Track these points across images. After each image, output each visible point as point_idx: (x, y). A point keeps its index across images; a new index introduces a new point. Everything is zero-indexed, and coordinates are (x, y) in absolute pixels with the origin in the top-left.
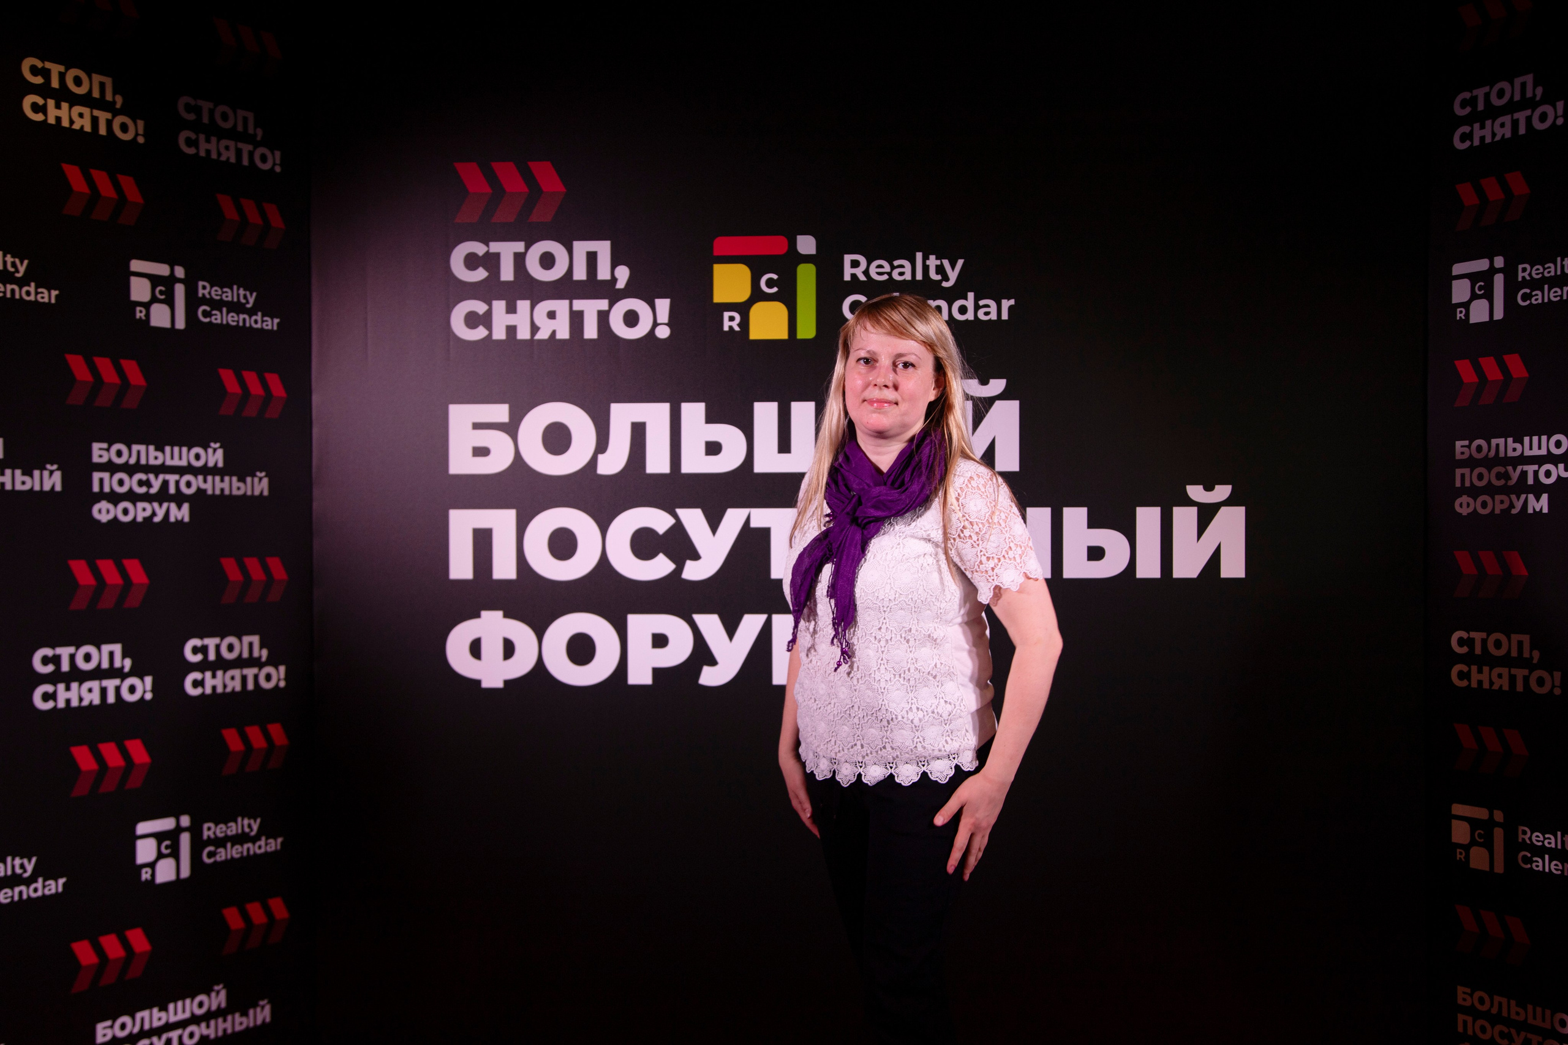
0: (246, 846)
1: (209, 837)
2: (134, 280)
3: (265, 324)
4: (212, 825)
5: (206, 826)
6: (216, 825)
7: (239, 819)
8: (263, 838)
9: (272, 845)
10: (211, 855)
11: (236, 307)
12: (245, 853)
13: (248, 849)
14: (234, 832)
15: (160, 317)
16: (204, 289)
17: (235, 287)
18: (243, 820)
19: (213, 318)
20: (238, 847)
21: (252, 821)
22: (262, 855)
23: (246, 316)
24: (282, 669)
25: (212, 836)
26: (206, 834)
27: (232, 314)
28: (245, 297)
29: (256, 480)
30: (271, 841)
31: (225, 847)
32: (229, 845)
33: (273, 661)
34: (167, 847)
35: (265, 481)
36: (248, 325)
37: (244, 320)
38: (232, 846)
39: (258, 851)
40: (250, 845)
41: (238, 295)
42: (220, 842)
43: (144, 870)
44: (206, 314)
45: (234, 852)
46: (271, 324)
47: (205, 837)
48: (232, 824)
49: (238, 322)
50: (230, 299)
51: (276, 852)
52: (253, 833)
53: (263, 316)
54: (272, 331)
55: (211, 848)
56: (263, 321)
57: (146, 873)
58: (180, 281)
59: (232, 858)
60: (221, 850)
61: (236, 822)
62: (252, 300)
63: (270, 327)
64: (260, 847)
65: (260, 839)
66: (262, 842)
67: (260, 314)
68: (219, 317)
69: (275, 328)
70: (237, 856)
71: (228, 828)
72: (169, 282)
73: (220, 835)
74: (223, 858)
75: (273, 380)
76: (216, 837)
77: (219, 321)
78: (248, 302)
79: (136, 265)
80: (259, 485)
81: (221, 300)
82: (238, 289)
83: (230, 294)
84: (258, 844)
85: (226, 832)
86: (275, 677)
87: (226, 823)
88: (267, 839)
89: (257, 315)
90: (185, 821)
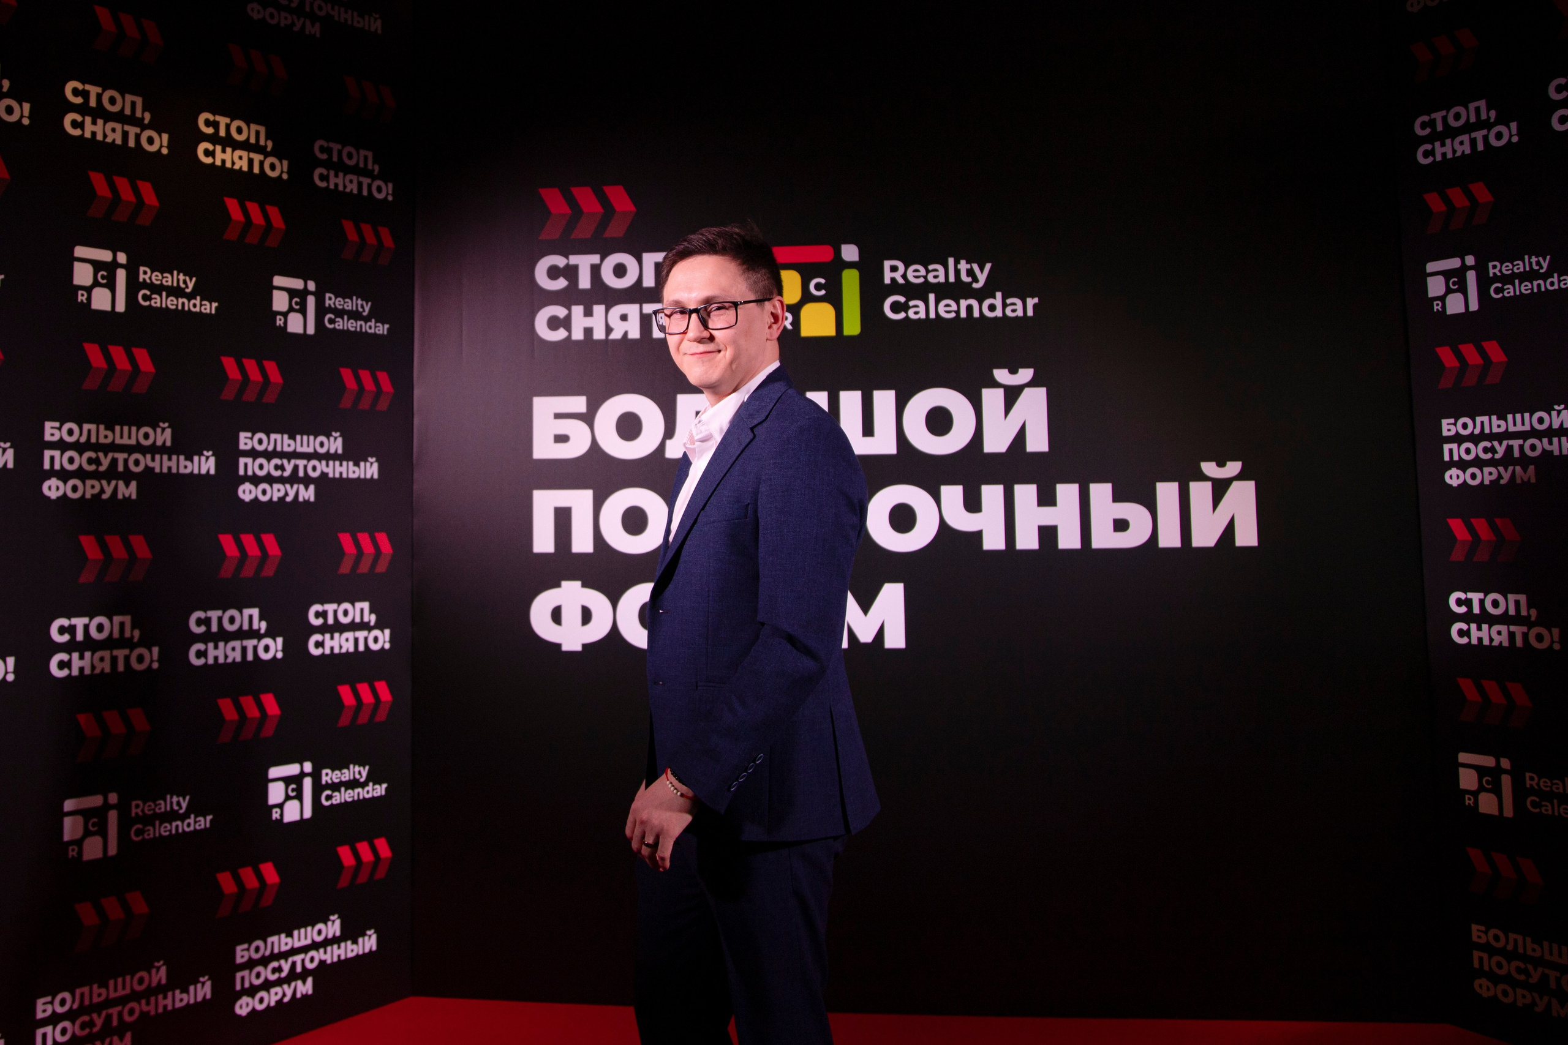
0: (356, 791)
1: (326, 781)
2: (276, 293)
3: (377, 329)
4: (329, 771)
5: (324, 772)
6: (333, 770)
7: (351, 766)
8: (371, 784)
9: (380, 790)
10: (329, 798)
11: (355, 315)
12: (356, 798)
13: (359, 794)
14: (347, 779)
15: (295, 324)
16: (330, 300)
17: (354, 298)
18: (354, 767)
19: (337, 324)
20: (350, 791)
21: (362, 768)
22: (370, 799)
23: (363, 323)
24: (387, 632)
25: (330, 782)
26: (325, 779)
27: (352, 321)
28: (362, 306)
29: (368, 464)
30: (377, 786)
31: (340, 791)
32: (343, 789)
33: (379, 625)
34: (293, 790)
35: (376, 465)
36: (364, 330)
37: (361, 326)
38: (346, 790)
39: (367, 796)
40: (360, 790)
41: (357, 305)
42: (335, 787)
43: (274, 810)
44: (331, 321)
45: (347, 795)
46: (382, 329)
47: (324, 782)
48: (345, 771)
49: (356, 327)
50: (350, 308)
51: (381, 797)
52: (362, 780)
53: (376, 322)
54: (382, 336)
55: (328, 792)
56: (376, 327)
57: (276, 812)
58: (311, 293)
59: (346, 801)
60: (336, 794)
61: (348, 768)
62: (367, 309)
63: (381, 332)
64: (368, 792)
65: (368, 785)
66: (370, 787)
67: (373, 320)
68: (341, 323)
69: (385, 333)
70: (350, 800)
71: (342, 774)
72: (303, 294)
73: (337, 781)
74: (338, 801)
75: (383, 377)
76: (333, 783)
77: (341, 327)
78: (364, 311)
79: (278, 281)
80: (370, 470)
81: (343, 309)
82: (357, 300)
83: (350, 304)
84: (367, 789)
85: (340, 778)
86: (381, 640)
87: (340, 770)
88: (374, 785)
89: (371, 321)
90: (308, 767)
